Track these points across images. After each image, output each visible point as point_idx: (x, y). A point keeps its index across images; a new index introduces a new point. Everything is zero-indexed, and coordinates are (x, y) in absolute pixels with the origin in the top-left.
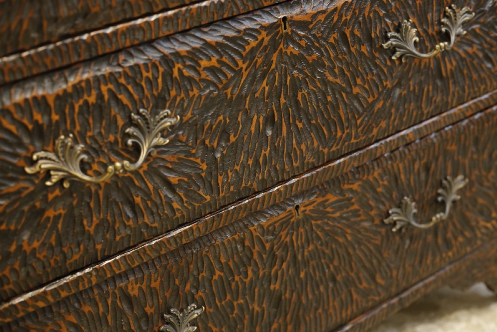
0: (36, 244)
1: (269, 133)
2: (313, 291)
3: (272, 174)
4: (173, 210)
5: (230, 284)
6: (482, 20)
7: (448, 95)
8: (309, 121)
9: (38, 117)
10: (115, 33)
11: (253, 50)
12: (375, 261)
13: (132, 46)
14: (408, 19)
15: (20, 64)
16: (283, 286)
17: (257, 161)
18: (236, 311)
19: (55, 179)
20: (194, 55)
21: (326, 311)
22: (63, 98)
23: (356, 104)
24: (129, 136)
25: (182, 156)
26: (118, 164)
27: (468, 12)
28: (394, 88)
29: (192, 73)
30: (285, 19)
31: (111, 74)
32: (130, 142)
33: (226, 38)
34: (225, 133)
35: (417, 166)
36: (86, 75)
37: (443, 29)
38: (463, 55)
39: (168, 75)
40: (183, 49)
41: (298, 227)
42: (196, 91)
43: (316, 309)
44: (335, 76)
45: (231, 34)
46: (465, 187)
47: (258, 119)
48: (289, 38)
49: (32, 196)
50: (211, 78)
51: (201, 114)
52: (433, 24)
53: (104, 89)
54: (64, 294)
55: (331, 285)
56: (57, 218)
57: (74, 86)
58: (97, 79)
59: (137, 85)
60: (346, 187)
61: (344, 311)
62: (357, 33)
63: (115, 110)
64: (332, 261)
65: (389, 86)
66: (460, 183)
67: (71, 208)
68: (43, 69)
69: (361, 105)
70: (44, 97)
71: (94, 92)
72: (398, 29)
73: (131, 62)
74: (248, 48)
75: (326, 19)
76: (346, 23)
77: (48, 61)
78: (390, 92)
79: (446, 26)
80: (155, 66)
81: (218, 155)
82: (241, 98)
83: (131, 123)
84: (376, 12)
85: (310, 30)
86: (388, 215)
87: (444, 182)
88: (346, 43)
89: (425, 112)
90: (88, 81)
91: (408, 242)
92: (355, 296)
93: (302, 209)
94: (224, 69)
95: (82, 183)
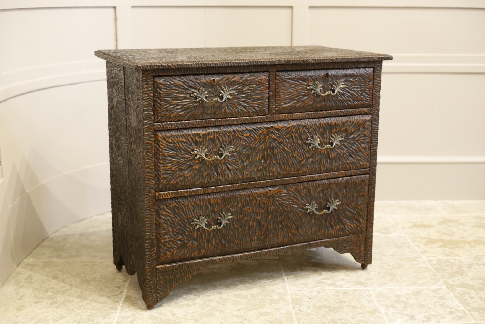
0: (189, 175)
1: (263, 162)
2: (273, 226)
3: (262, 176)
4: (229, 177)
5: (243, 211)
6: (348, 141)
7: (332, 166)
8: (277, 161)
9: (197, 139)
10: (221, 121)
11: (261, 134)
12: (299, 223)
13: (225, 125)
14: (316, 135)
15: (195, 123)
16: (262, 219)
17: (257, 170)
18: (244, 222)
19: (197, 157)
20: (242, 131)
21: (277, 236)
22: (204, 135)
23: (295, 160)
24: (220, 150)
25: (234, 161)
26: (216, 157)
27: (342, 137)
28: (309, 158)
29: (241, 137)
30: (272, 127)
31: (218, 132)
32: (220, 152)
33: (253, 129)
34: (248, 158)
35: (318, 190)
36: (212, 130)
37: (331, 141)
38: (340, 153)
39: (234, 136)
40: (239, 129)
41: (270, 198)
42: (241, 142)
43: (274, 234)
44: (288, 148)
45: (254, 128)
46: (340, 204)
47: (259, 155)
48: (273, 133)
49: (191, 160)
50: (247, 139)
51: (242, 150)
52: (326, 139)
53: (216, 135)
54: (193, 194)
55: (280, 226)
56: (196, 169)
57: (208, 133)
58: (214, 132)
59: (225, 136)
60: (289, 189)
61: (284, 239)
62: (296, 136)
63: (217, 142)
64: (282, 216)
65: (308, 156)
66: (337, 202)
67: (200, 167)
68: (201, 126)
69: (297, 161)
70: (199, 134)
71: (213, 136)
72: (312, 138)
73: (224, 130)
74: (259, 133)
75: (286, 129)
76: (293, 132)
77: (203, 124)
78: (308, 159)
79: (332, 140)
80: (231, 132)
81: (245, 164)
82: (255, 148)
83: (221, 147)
84: (304, 131)
85: (280, 132)
86: (305, 206)
87: (330, 200)
88: (293, 139)
89: (322, 170)
90: (212, 132)
91: (314, 220)
92: (290, 234)
93: (271, 192)
94: (251, 138)
95: (205, 160)
